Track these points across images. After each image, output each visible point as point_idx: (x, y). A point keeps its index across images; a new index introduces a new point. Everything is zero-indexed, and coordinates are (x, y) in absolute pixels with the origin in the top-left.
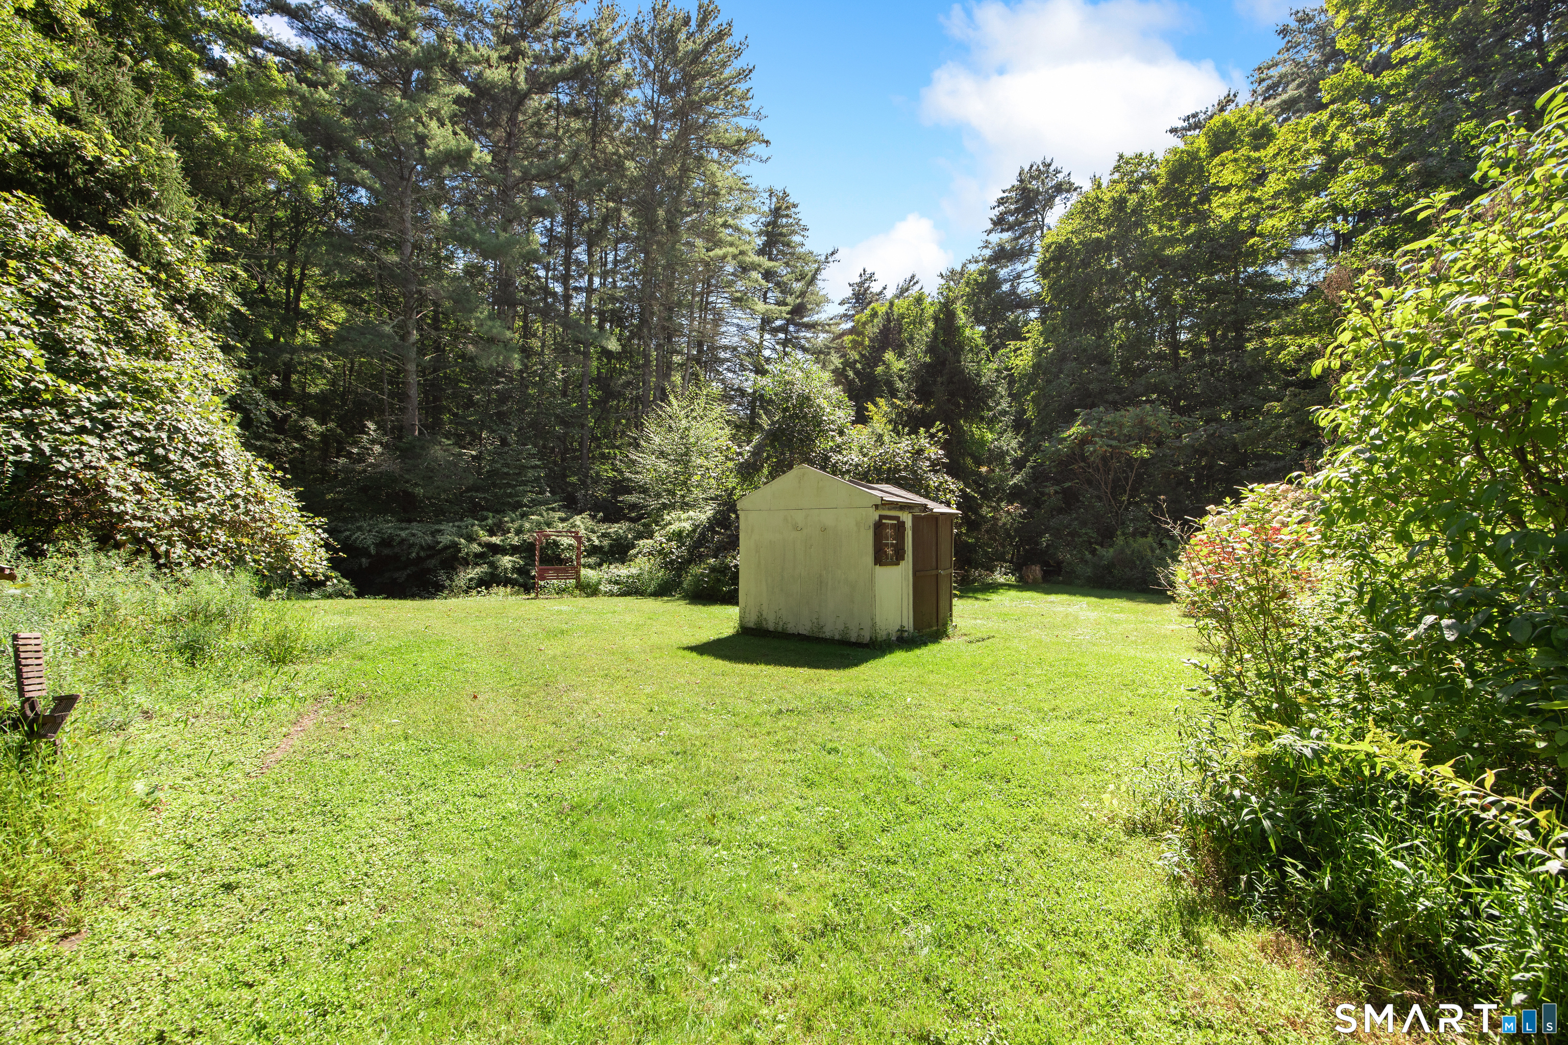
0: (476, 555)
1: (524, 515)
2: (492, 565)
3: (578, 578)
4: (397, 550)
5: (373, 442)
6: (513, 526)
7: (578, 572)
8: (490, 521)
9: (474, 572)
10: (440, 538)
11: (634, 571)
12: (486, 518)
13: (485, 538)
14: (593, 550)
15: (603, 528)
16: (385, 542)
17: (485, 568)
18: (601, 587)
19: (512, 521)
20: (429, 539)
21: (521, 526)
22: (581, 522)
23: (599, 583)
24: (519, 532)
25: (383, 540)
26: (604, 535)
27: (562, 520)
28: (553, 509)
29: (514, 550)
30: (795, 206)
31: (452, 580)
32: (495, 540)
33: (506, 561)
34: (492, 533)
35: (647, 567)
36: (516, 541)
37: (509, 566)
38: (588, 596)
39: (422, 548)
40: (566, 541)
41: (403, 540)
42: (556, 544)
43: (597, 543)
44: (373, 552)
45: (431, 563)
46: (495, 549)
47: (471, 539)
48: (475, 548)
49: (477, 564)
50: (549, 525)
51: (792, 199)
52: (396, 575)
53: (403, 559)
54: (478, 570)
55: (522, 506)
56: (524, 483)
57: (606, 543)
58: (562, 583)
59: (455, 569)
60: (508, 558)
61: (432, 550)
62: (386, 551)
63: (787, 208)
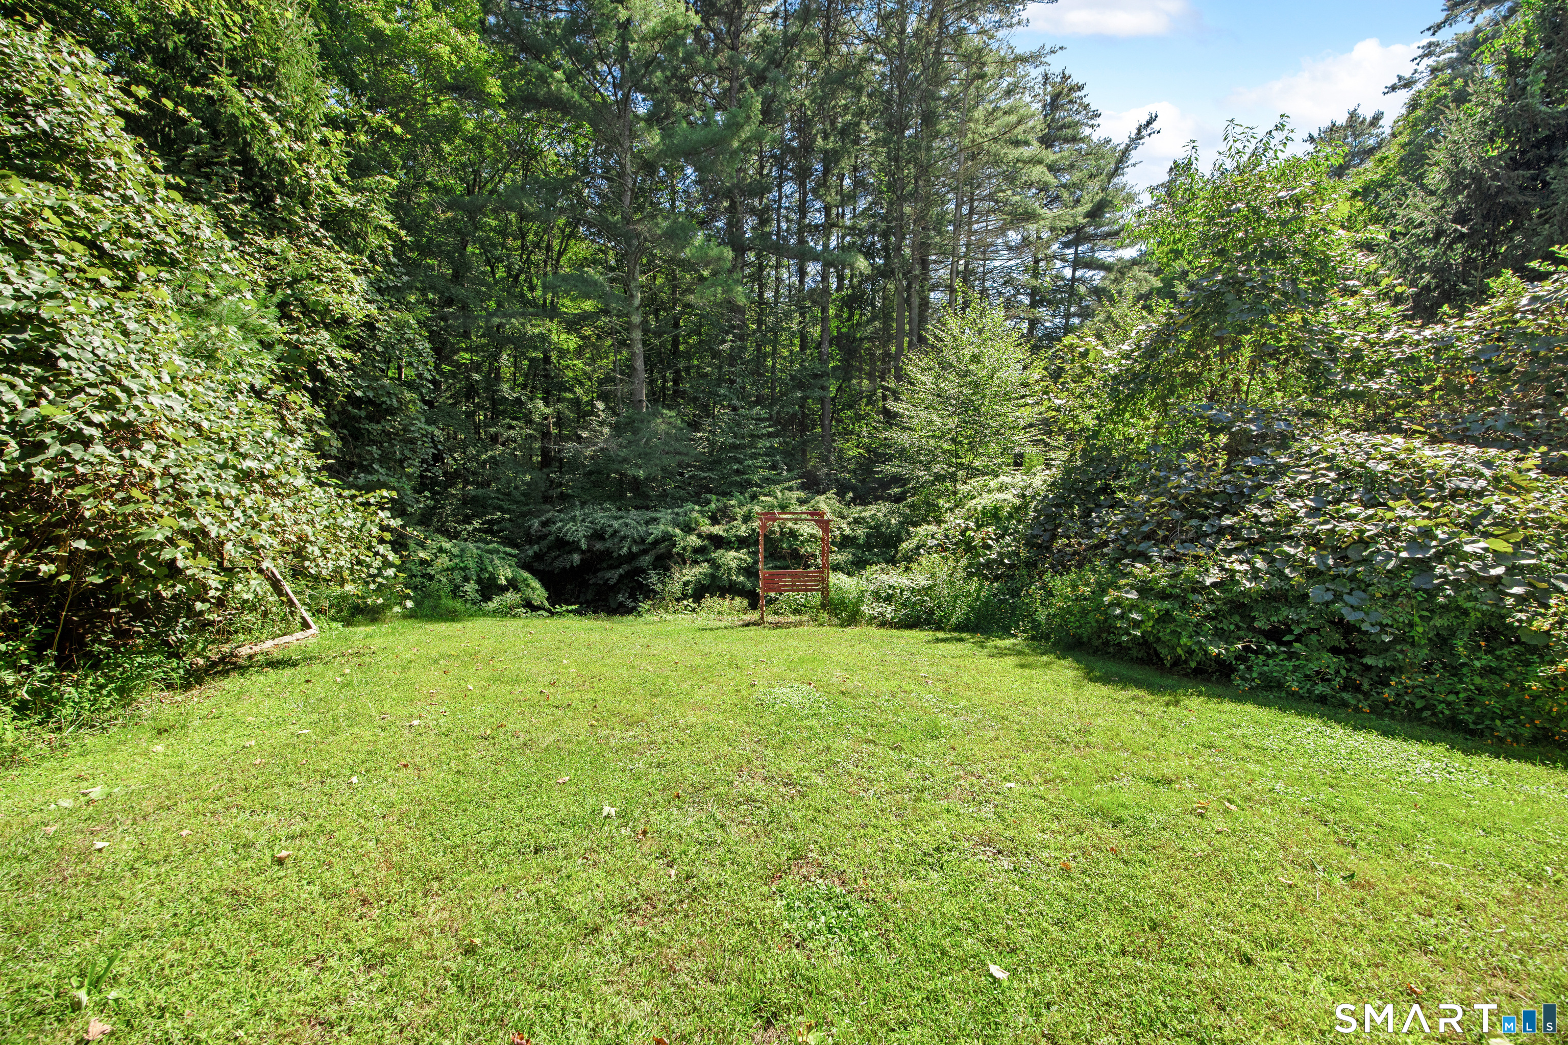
0: (696, 551)
1: (754, 497)
2: (713, 563)
3: (825, 590)
4: (608, 544)
5: (602, 424)
6: (740, 512)
7: (824, 580)
8: (713, 506)
9: (691, 573)
10: (652, 528)
11: (922, 581)
12: (708, 502)
13: (707, 528)
14: (846, 542)
15: (856, 511)
16: (598, 535)
17: (705, 568)
18: (864, 608)
19: (741, 505)
20: (642, 529)
21: (750, 512)
22: (826, 503)
23: (860, 599)
24: (747, 519)
25: (596, 531)
26: (856, 521)
27: (802, 502)
28: (790, 489)
29: (742, 543)
30: (1080, 88)
31: (664, 583)
32: (717, 530)
33: (731, 558)
34: (714, 521)
35: (943, 573)
36: (743, 530)
37: (734, 565)
38: (843, 624)
39: (634, 541)
40: (807, 529)
41: (616, 532)
42: (793, 534)
43: (847, 532)
44: (584, 546)
45: (646, 560)
46: (718, 542)
47: (688, 529)
48: (693, 540)
49: (696, 562)
50: (783, 508)
51: (1076, 79)
52: (608, 575)
53: (615, 555)
54: (697, 570)
55: (752, 485)
56: (754, 456)
57: (861, 532)
58: (800, 598)
59: (667, 569)
60: (733, 553)
61: (645, 546)
62: (599, 546)
63: (1071, 89)
